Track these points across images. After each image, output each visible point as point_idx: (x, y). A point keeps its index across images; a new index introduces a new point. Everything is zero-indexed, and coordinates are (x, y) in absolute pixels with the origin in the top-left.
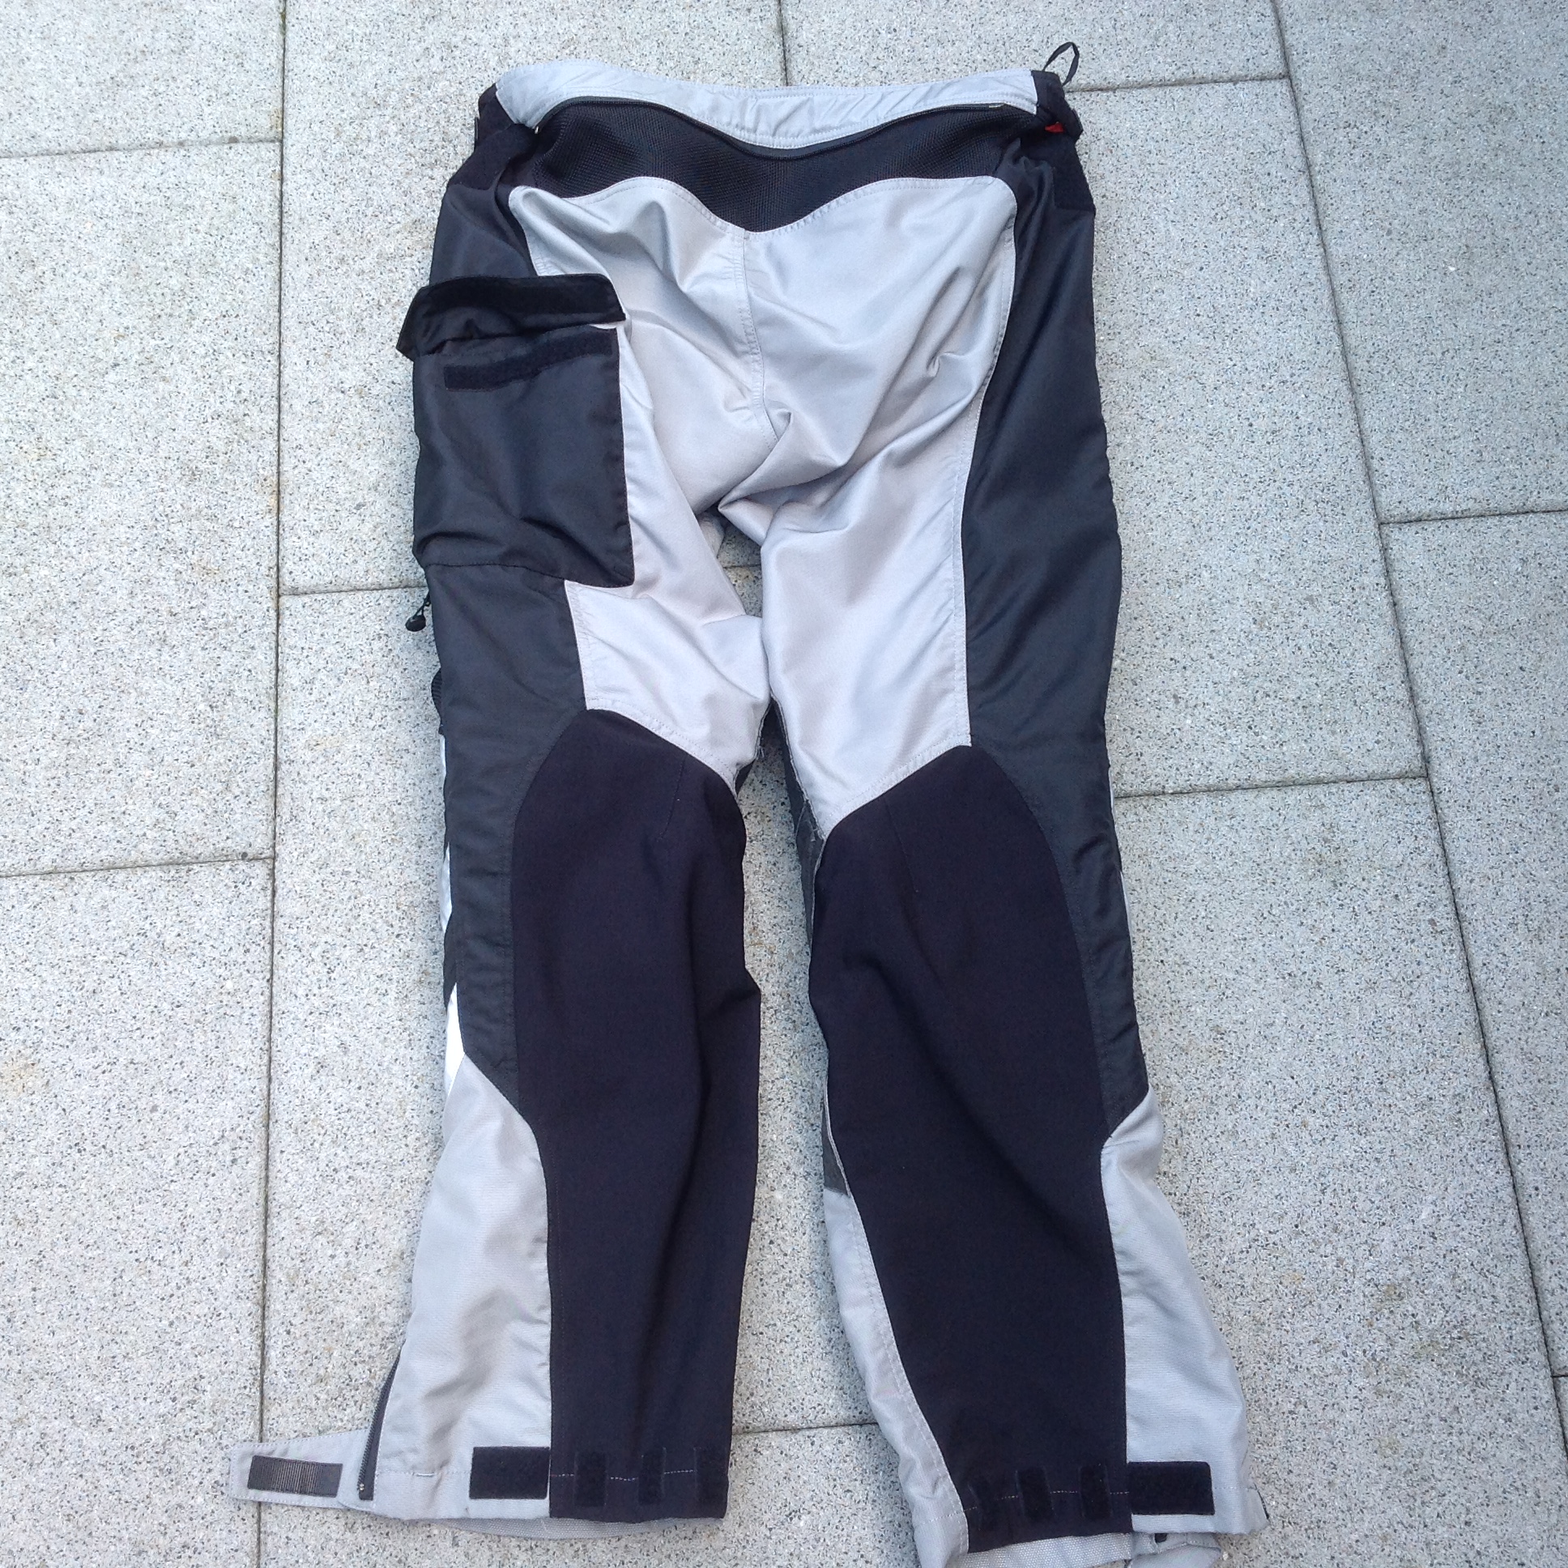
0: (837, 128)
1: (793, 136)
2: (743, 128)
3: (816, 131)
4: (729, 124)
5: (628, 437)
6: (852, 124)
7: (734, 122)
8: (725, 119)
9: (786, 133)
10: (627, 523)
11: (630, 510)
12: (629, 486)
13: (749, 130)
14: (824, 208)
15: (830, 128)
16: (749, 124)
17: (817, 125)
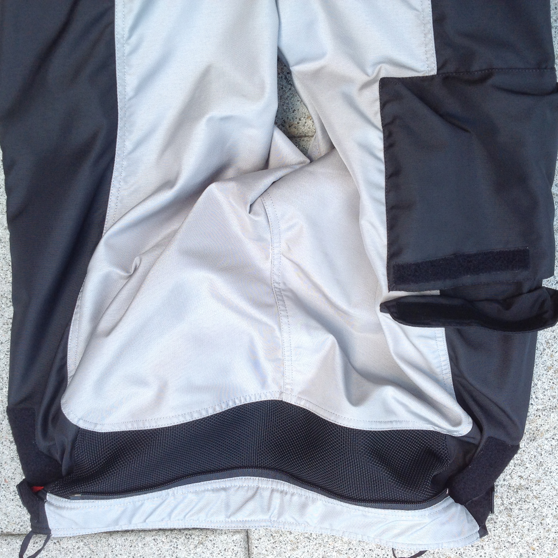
0: (208, 490)
1: (242, 487)
2: (282, 492)
3: (224, 489)
4: (293, 495)
5: (382, 195)
6: (196, 493)
7: (288, 497)
8: (295, 498)
9: (247, 491)
10: (384, 126)
11: (381, 135)
12: (381, 155)
13: (277, 491)
14: (218, 410)
15: (214, 490)
16: (277, 496)
17: (223, 494)
